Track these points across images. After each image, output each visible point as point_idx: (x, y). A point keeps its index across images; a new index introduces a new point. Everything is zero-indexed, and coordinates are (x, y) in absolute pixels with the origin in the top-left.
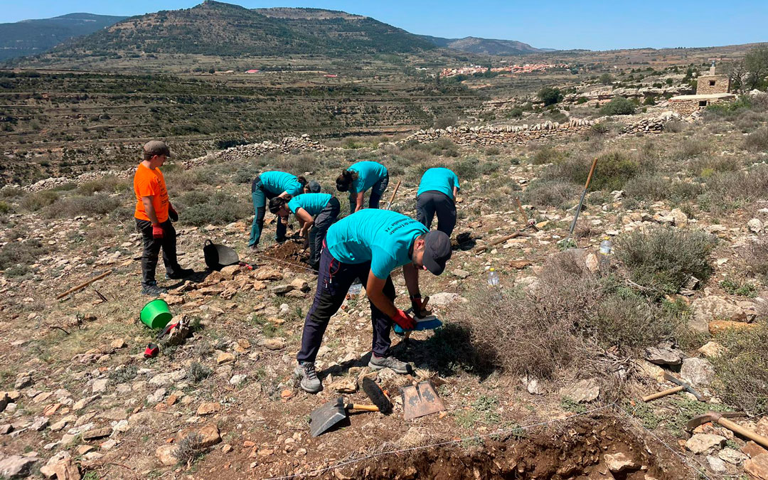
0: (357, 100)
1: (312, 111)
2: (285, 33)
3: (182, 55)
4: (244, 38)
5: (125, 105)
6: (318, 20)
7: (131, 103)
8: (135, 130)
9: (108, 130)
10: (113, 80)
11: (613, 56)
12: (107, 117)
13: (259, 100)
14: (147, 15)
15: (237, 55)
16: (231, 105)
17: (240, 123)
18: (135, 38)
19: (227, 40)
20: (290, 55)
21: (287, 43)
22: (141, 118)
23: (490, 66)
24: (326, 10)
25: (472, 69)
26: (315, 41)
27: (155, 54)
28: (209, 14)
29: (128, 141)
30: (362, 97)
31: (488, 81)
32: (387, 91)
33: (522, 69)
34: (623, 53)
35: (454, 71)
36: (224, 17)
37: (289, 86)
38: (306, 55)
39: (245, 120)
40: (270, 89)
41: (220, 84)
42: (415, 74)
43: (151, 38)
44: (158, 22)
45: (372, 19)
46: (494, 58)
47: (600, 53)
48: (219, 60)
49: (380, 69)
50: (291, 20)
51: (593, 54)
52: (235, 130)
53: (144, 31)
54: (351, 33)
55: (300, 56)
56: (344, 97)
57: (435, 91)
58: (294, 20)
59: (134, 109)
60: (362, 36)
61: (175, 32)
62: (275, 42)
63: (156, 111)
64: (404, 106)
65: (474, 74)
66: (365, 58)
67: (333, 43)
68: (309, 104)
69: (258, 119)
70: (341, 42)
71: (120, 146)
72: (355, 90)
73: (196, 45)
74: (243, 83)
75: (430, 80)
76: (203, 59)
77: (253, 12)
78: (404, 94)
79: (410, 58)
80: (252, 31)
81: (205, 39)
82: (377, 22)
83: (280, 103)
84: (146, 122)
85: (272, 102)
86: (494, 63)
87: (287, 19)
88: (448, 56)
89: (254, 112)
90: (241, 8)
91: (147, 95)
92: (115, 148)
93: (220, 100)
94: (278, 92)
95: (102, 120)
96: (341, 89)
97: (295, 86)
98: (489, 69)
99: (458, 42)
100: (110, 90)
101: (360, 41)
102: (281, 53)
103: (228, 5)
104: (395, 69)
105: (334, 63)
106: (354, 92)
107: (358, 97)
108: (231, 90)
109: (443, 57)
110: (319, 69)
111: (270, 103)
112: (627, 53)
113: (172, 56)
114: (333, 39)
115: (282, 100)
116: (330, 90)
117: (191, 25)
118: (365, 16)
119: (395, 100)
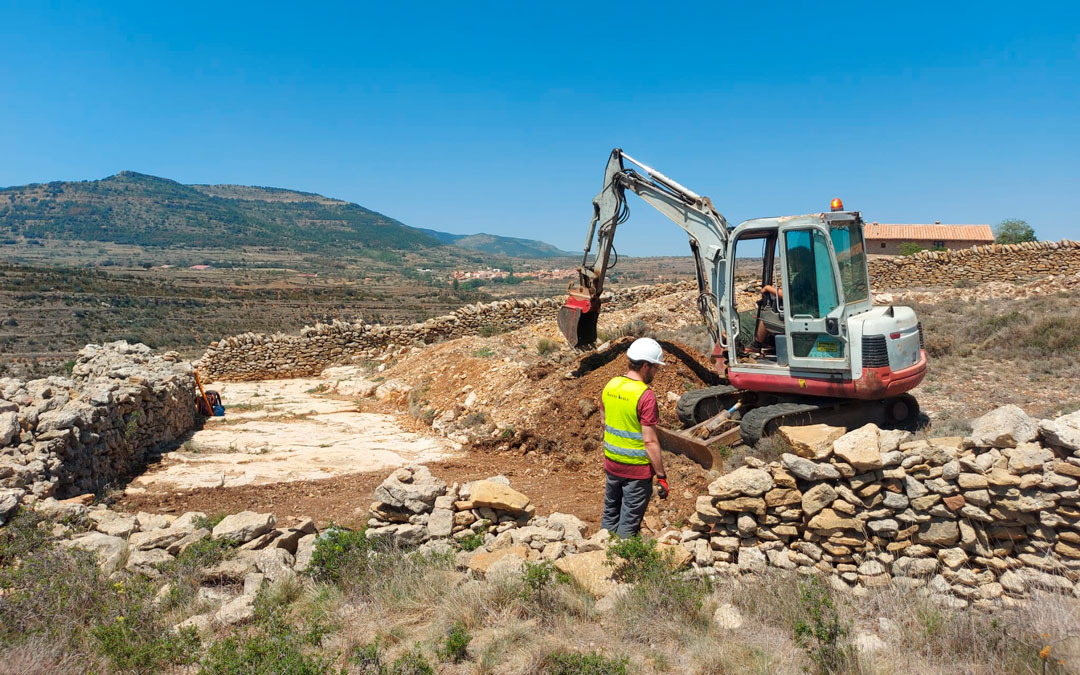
0: (353, 307)
1: (293, 320)
2: (236, 218)
3: (81, 242)
4: (177, 223)
5: (38, 308)
6: (283, 204)
7: (47, 305)
8: (54, 342)
9: (15, 341)
10: (21, 274)
11: (656, 263)
12: (14, 323)
13: (219, 305)
14: (33, 186)
15: (164, 245)
16: (183, 310)
17: (195, 334)
18: (11, 217)
19: (152, 225)
20: (246, 248)
21: (240, 231)
22: (62, 325)
23: (511, 271)
24: (295, 192)
25: (490, 272)
26: (276, 229)
27: (40, 240)
28: (126, 189)
29: (45, 356)
30: (359, 303)
31: (512, 287)
32: (391, 296)
33: (551, 275)
34: (666, 261)
35: (468, 275)
36: (148, 194)
37: (260, 287)
38: (266, 248)
39: (202, 331)
40: (234, 291)
41: (166, 283)
42: (417, 276)
43: (34, 218)
44: (47, 196)
45: (357, 206)
46: (515, 261)
47: (640, 260)
48: (141, 251)
49: (370, 269)
50: (243, 201)
51: (632, 261)
52: (190, 344)
53: (25, 208)
54: (328, 222)
55: (257, 248)
56: (336, 303)
57: (453, 298)
58: (247, 202)
59: (52, 313)
60: (343, 225)
61: (72, 211)
62: (221, 229)
63: (83, 317)
64: (414, 315)
65: (493, 279)
66: (349, 254)
67: (303, 233)
68: (288, 310)
69: (219, 329)
70: (313, 232)
71: (33, 362)
72: (350, 294)
73: (105, 230)
74: (197, 282)
75: (439, 285)
76: (113, 249)
77: (191, 189)
78: (413, 301)
79: (409, 256)
80: (189, 213)
81: (119, 222)
82: (364, 210)
83: (249, 309)
84: (70, 331)
85: (238, 308)
86: (515, 266)
87: (238, 201)
88: (458, 256)
89: (214, 320)
90: (174, 183)
91: (70, 294)
92: (26, 366)
93: (167, 303)
94: (246, 295)
95: (6, 327)
96: (330, 292)
97: (269, 287)
98: (511, 274)
99: (468, 239)
100: (17, 287)
101: (340, 232)
102: (230, 244)
103: (155, 178)
104: (391, 270)
105: (306, 260)
106: (348, 297)
107: (353, 303)
108: (180, 290)
109: (450, 257)
110: (286, 267)
111: (235, 309)
112: (671, 261)
113: (67, 244)
114: (303, 228)
115: (252, 306)
116: (316, 293)
117: (99, 203)
118: (348, 200)
119: (404, 308)
